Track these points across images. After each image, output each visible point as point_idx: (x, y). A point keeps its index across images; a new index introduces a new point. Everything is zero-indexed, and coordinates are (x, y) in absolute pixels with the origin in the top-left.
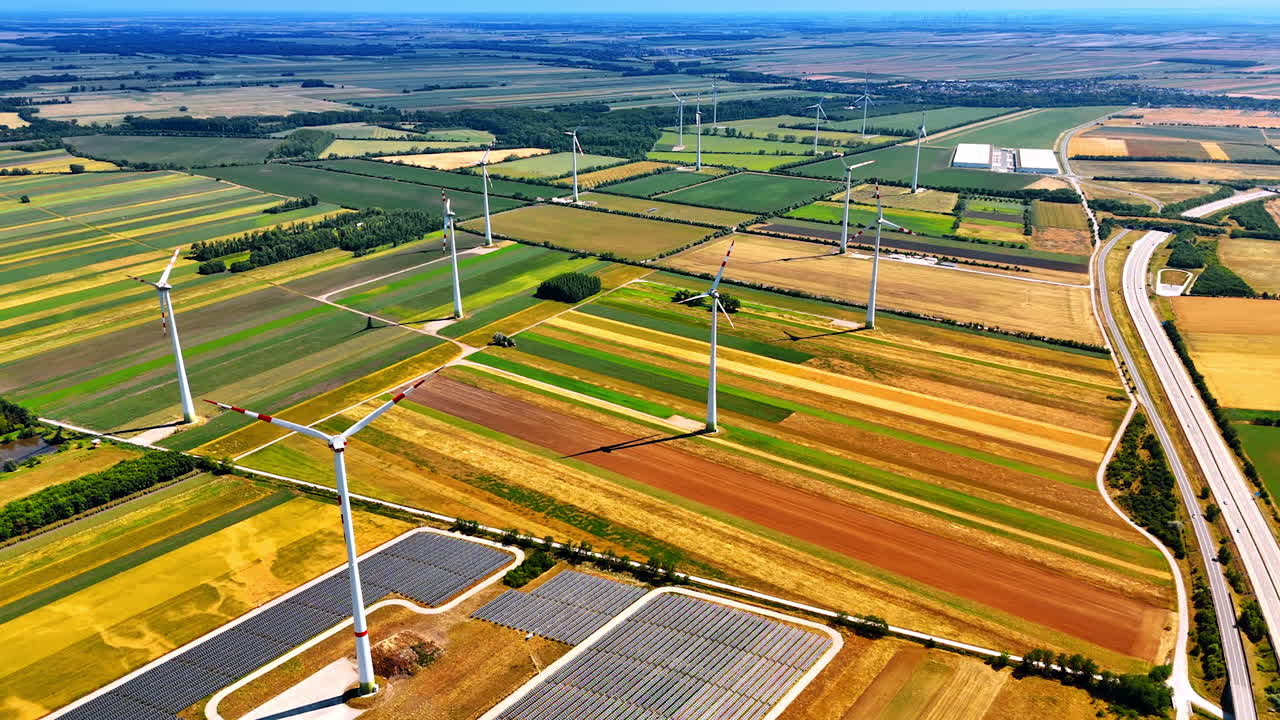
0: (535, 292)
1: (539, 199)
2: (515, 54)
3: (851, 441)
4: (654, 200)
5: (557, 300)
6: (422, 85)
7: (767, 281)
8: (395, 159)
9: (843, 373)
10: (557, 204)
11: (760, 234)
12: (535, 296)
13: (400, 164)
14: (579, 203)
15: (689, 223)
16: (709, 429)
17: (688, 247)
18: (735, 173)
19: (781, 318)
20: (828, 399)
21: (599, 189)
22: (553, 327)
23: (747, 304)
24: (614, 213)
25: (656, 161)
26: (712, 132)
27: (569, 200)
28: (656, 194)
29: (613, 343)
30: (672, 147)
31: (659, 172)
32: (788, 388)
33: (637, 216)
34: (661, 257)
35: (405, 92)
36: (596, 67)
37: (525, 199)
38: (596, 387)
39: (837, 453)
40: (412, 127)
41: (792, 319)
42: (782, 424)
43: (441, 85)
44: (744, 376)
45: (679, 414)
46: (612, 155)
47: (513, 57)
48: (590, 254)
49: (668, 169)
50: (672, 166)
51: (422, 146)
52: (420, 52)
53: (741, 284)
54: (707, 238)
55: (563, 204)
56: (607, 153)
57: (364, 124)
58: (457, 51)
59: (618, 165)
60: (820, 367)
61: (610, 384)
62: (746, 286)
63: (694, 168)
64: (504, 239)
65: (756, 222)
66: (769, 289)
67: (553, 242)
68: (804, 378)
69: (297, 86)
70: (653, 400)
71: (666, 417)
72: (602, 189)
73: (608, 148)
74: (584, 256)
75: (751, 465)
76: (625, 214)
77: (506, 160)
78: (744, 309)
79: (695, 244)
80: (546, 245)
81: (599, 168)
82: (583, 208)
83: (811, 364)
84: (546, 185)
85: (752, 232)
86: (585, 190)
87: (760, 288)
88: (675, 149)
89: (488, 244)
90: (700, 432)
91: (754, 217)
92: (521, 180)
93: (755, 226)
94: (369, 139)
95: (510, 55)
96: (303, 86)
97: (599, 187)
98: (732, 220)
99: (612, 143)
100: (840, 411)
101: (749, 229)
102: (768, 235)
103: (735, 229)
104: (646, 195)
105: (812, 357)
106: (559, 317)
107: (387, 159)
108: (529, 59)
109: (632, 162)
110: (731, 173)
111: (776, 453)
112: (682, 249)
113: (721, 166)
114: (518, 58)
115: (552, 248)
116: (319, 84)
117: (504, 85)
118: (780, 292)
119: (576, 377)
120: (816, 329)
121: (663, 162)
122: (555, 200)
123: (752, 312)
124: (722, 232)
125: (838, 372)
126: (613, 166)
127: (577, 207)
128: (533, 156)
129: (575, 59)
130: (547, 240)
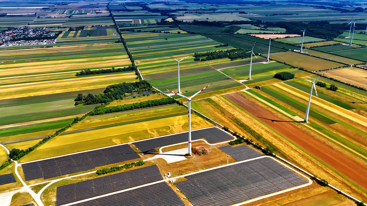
0: (274, 76)
1: (290, 50)
2: (307, 4)
3: (352, 135)
4: (328, 53)
5: (279, 79)
6: (272, 14)
7: (352, 83)
8: (254, 35)
9: (362, 115)
10: (295, 52)
11: (361, 68)
12: (273, 77)
13: (255, 36)
14: (302, 52)
15: (336, 62)
16: (305, 122)
17: (331, 69)
18: (364, 47)
19: (351, 95)
20: (351, 121)
21: (311, 49)
22: (274, 86)
23: (340, 89)
24: (312, 56)
25: (336, 41)
26: (363, 33)
27: (299, 51)
28: (330, 52)
29: (289, 93)
30: (345, 37)
31: (335, 45)
32: (339, 116)
33: (319, 58)
34: (320, 71)
35: (267, 16)
36: (333, 9)
37: (286, 50)
38: (277, 104)
39: (344, 137)
40: (263, 26)
41: (355, 96)
42: (330, 125)
43: (278, 14)
44: (326, 110)
45: (298, 116)
46: (322, 38)
47: (306, 5)
48: (297, 68)
49: (339, 44)
50: (341, 43)
51: (263, 32)
52: (277, 3)
53: (343, 83)
54: (340, 67)
55: (296, 52)
56: (320, 38)
57: (250, 25)
58: (288, 3)
59: (322, 41)
60: (355, 112)
61: (282, 104)
62: (345, 84)
63: (349, 44)
64: (273, 60)
65: (362, 64)
66: (352, 86)
67: (287, 63)
68: (347, 114)
69: (238, 13)
70: (292, 110)
71: (294, 116)
72: (312, 49)
73: (321, 36)
74: (294, 68)
75: (312, 134)
76: (315, 57)
77: (286, 37)
78: (339, 91)
79: (334, 69)
80: (285, 63)
81: (315, 42)
82: (303, 54)
83: (353, 111)
84: (294, 46)
85: (358, 67)
86: (306, 48)
87: (349, 85)
88: (346, 38)
89: (267, 61)
90: (302, 122)
91: (362, 62)
92: (287, 44)
93: (361, 65)
94: (250, 29)
95: (305, 4)
96: (239, 13)
97: (311, 48)
98: (352, 62)
99: (323, 35)
100: (354, 126)
101: (357, 66)
102: (364, 69)
103: (352, 65)
104: (326, 52)
105: (354, 108)
106: (278, 84)
107: (252, 35)
108: (311, 6)
109: (327, 41)
110: (362, 47)
111: (323, 133)
112: (329, 70)
113: (360, 45)
114: (307, 5)
115: (286, 64)
116: (243, 13)
117: (298, 14)
118: (356, 87)
119: (273, 100)
120: (362, 101)
121: (339, 41)
122: (295, 50)
123: (342, 92)
124: (347, 66)
125: (361, 115)
126: (320, 42)
127: (301, 53)
128: (295, 37)
129: (326, 6)
130: (285, 62)
